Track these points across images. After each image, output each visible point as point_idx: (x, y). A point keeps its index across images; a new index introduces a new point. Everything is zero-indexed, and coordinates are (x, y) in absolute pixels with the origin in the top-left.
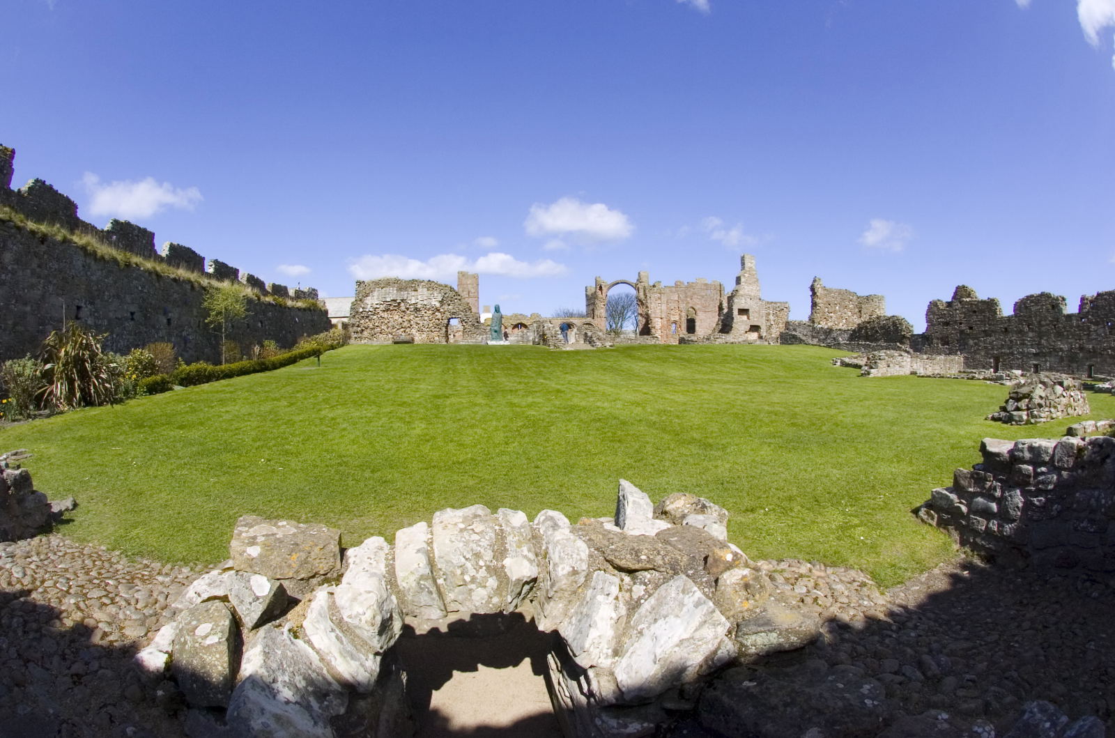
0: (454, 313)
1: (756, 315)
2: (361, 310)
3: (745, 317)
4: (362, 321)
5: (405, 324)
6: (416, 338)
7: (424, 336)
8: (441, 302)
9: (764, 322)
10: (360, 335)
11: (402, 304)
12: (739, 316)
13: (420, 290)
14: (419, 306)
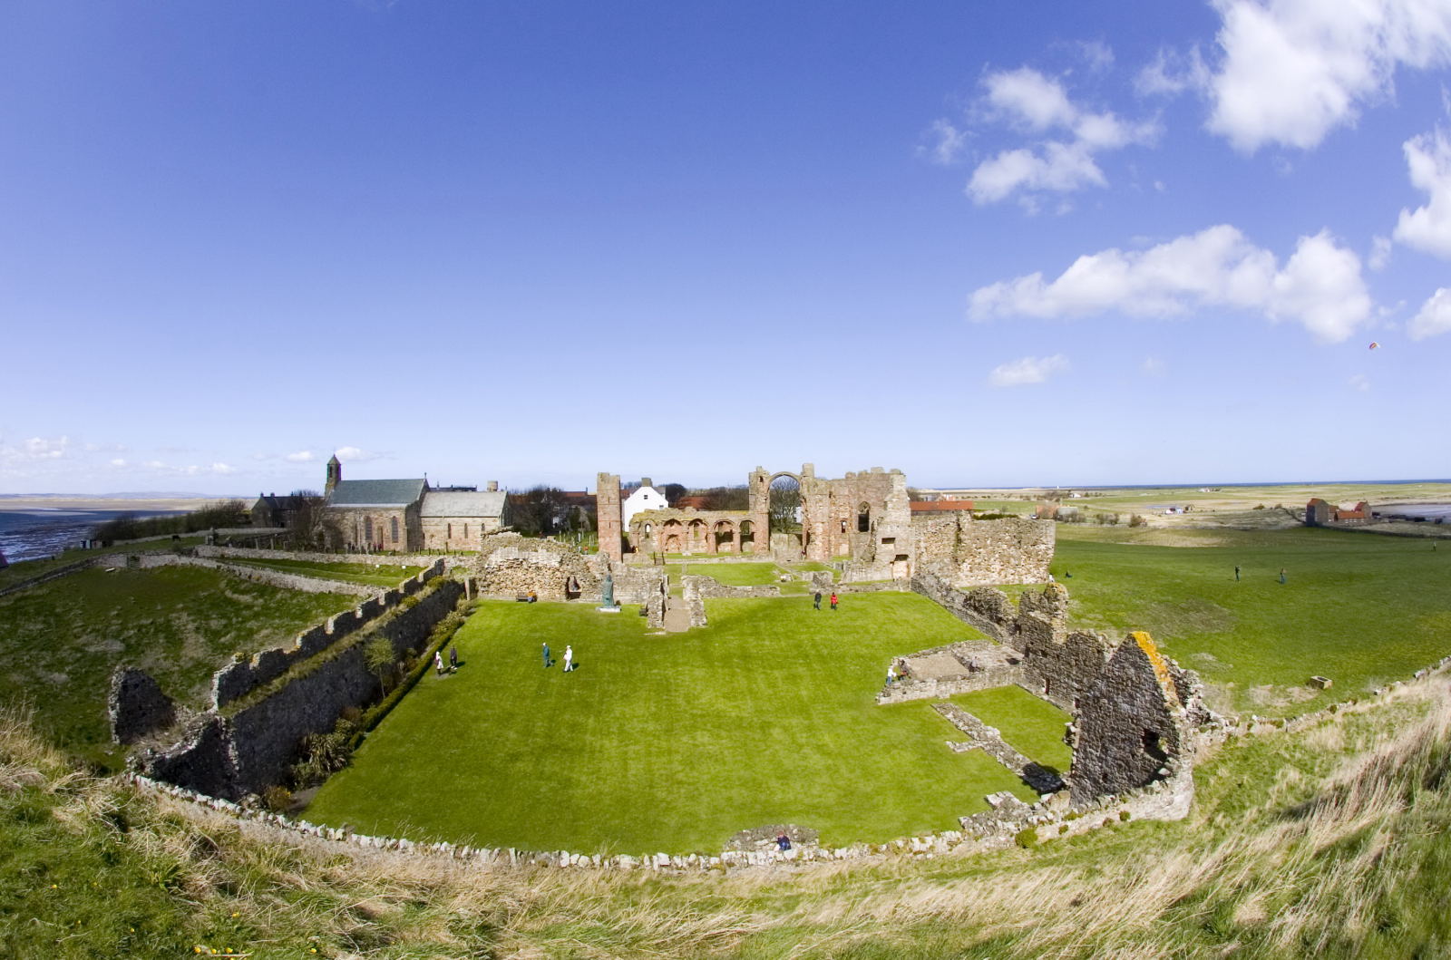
0: (572, 573)
1: (903, 543)
2: (486, 566)
3: (891, 546)
4: (488, 576)
5: (528, 581)
6: (539, 595)
7: (546, 593)
8: (561, 562)
9: (913, 549)
10: (487, 589)
11: (524, 563)
12: (883, 545)
13: (540, 550)
14: (540, 565)
